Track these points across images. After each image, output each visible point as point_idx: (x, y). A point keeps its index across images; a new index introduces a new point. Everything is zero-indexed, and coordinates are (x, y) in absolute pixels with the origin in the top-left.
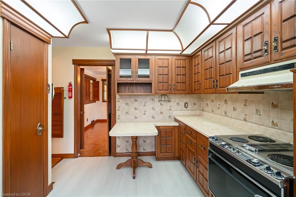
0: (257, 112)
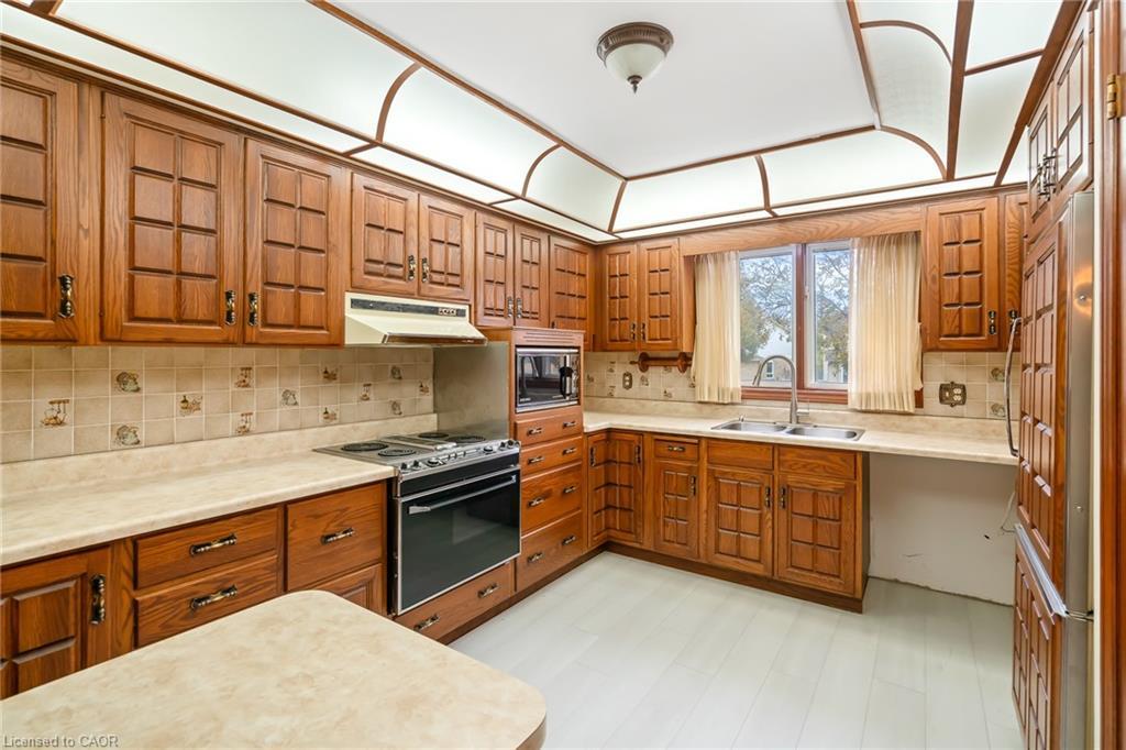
0: (286, 399)
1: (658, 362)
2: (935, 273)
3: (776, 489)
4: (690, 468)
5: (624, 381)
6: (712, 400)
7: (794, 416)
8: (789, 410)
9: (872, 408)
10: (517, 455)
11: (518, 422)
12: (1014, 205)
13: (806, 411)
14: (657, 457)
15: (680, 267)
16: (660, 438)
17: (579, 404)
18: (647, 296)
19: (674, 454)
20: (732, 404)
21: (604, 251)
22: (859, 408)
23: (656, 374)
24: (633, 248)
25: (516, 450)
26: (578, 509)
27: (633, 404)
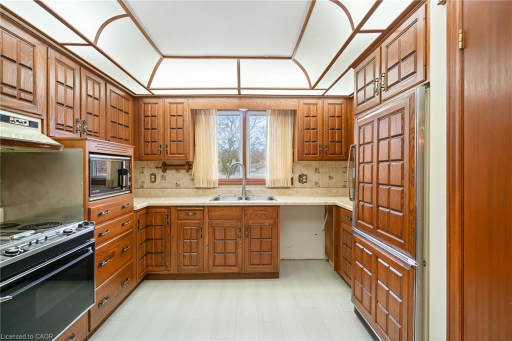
1: (173, 167)
2: (302, 128)
3: (243, 228)
4: (199, 223)
5: (151, 178)
6: (204, 186)
7: (244, 192)
8: (241, 189)
9: (276, 186)
10: (92, 232)
11: (91, 208)
12: (327, 104)
13: (249, 189)
14: (179, 219)
15: (188, 115)
16: (179, 209)
17: (131, 192)
18: (169, 130)
19: (190, 217)
20: (213, 188)
21: (140, 100)
22: (271, 187)
23: (171, 175)
24: (160, 101)
25: (90, 228)
26: (131, 260)
27: (157, 191)
